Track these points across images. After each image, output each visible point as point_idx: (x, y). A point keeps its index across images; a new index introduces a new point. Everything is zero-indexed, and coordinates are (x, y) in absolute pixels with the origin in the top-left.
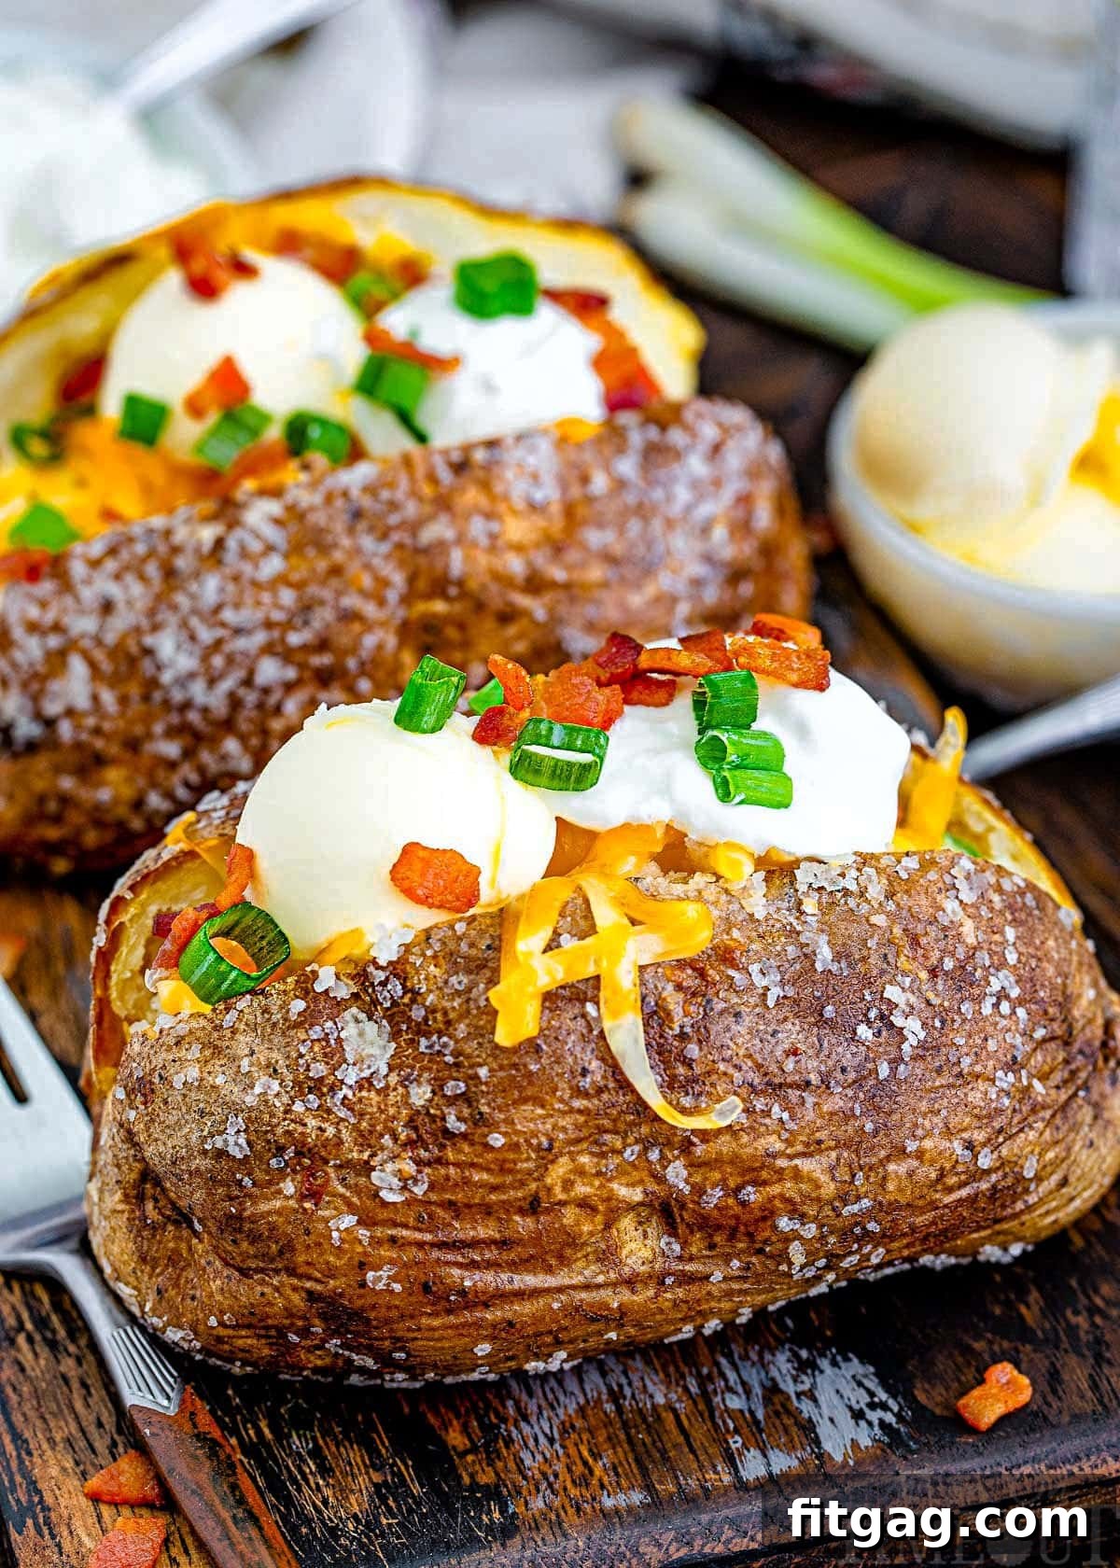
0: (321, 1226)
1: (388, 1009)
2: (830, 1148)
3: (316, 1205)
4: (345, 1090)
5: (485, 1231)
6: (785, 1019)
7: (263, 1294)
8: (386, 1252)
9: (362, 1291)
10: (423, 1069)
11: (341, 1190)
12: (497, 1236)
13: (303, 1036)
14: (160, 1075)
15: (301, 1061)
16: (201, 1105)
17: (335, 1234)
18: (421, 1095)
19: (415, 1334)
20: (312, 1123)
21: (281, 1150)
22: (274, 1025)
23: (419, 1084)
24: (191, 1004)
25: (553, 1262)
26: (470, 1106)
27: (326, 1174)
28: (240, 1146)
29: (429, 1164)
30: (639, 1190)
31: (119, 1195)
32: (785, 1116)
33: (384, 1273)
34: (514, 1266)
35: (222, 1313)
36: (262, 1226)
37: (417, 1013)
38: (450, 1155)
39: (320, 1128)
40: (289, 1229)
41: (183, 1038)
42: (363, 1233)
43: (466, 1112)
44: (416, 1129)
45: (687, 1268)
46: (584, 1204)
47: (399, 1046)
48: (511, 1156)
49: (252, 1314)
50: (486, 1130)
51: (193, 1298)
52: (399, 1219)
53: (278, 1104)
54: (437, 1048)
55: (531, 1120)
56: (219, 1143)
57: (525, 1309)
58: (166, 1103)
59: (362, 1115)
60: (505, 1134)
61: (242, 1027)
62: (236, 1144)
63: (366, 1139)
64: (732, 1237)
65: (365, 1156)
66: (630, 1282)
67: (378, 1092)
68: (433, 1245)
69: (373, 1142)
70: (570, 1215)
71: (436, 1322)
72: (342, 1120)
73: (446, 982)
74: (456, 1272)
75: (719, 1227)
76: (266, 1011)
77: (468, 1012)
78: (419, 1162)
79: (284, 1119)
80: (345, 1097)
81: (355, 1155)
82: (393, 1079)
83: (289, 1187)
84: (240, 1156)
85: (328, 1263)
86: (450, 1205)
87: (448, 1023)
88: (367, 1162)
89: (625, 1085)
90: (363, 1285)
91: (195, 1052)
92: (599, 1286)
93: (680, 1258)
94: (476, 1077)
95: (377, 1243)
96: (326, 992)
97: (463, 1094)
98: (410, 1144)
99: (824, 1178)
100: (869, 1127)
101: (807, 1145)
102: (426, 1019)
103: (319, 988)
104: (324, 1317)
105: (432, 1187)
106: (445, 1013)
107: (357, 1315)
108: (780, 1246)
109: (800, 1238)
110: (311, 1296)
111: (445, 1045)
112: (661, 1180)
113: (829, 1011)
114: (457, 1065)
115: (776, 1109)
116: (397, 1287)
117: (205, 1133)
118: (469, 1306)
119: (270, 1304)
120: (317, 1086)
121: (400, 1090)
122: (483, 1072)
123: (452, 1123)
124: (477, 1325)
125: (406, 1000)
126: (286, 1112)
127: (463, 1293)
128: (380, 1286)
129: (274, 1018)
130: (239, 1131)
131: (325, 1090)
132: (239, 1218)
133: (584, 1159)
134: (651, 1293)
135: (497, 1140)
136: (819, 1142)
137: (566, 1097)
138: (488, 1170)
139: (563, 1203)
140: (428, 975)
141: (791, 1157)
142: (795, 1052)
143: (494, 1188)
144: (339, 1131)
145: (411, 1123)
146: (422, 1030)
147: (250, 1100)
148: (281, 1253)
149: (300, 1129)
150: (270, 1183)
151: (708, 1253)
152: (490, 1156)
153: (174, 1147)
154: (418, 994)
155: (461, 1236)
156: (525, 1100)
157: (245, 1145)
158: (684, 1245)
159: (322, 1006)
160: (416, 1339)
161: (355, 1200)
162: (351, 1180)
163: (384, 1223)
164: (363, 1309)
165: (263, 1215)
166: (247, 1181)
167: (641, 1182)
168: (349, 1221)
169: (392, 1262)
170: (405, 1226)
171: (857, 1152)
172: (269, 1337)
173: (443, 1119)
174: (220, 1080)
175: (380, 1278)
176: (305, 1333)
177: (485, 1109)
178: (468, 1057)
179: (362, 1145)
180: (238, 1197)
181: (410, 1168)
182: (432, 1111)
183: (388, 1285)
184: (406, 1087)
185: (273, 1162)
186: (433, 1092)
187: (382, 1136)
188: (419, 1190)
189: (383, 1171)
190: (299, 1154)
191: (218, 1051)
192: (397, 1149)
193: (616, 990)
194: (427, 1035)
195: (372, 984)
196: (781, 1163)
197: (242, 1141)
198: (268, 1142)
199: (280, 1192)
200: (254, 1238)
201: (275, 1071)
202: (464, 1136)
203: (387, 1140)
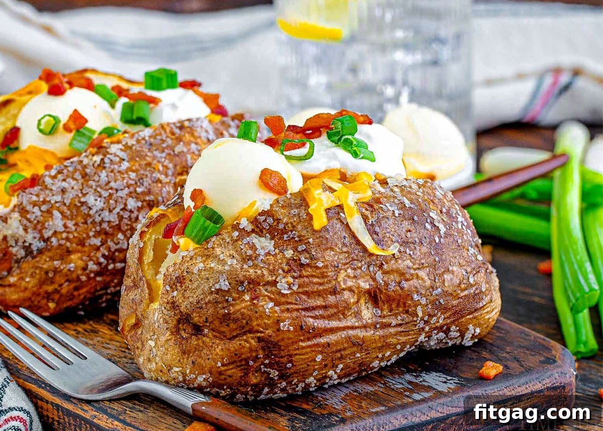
0: (261, 309)
1: (268, 229)
2: (426, 267)
3: (258, 301)
4: (261, 257)
5: (319, 302)
6: (403, 221)
7: (240, 344)
8: (286, 315)
9: (278, 333)
10: (288, 245)
11: (266, 293)
12: (324, 304)
13: (241, 243)
14: (187, 272)
15: (242, 251)
16: (207, 276)
17: (267, 310)
18: (289, 253)
19: (297, 352)
20: (251, 271)
21: (242, 283)
22: (228, 243)
23: (288, 251)
24: (192, 245)
25: (342, 317)
26: (308, 253)
27: (259, 289)
28: (227, 285)
29: (296, 278)
30: (368, 284)
31: (168, 333)
32: (411, 253)
33: (287, 323)
34: (329, 317)
35: (223, 359)
36: (238, 315)
37: (281, 226)
38: (304, 273)
39: (255, 272)
40: (249, 313)
41: (192, 257)
42: (277, 308)
43: (308, 256)
44: (290, 266)
45: (384, 321)
46: (350, 290)
47: (275, 241)
48: (325, 270)
49: (236, 354)
50: (316, 261)
51: (209, 359)
52: (289, 300)
53: (238, 267)
54: (291, 236)
55: (329, 256)
56: (217, 286)
57: (332, 338)
58: (191, 281)
59: (269, 264)
60: (323, 262)
61: (216, 246)
62: (224, 285)
63: (272, 272)
64: (398, 306)
65: (274, 278)
66: (365, 327)
67: (273, 256)
68: (302, 309)
69: (275, 273)
70: (347, 294)
71: (304, 344)
72: (263, 267)
73: (289, 213)
74: (311, 320)
75: (394, 300)
76: (223, 239)
77: (300, 221)
78: (294, 278)
79: (242, 271)
80: (262, 260)
81: (270, 278)
82: (277, 251)
83: (247, 297)
84: (227, 289)
85: (265, 323)
86: (306, 293)
87: (294, 227)
88: (275, 281)
89: (358, 242)
90: (279, 330)
91: (199, 259)
92: (356, 328)
93: (380, 316)
94: (309, 242)
95: (282, 311)
96: (243, 229)
97: (305, 249)
98: (289, 271)
99: (426, 278)
100: (437, 259)
101: (419, 265)
102: (285, 227)
103: (241, 227)
104: (263, 349)
105: (299, 286)
106: (292, 224)
107: (276, 345)
108: (414, 309)
109: (421, 304)
110: (260, 340)
111: (294, 234)
112: (374, 280)
113: (415, 218)
114: (300, 240)
115: (408, 250)
116: (292, 329)
117: (211, 285)
118: (315, 337)
119: (244, 347)
120: (250, 258)
121: (281, 254)
122: (311, 240)
123: (304, 260)
124: (318, 345)
125: (275, 224)
126: (241, 269)
127: (314, 329)
128: (286, 329)
129: (228, 240)
130: (224, 280)
131: (254, 258)
132: (229, 314)
133: (349, 271)
134: (372, 332)
135: (320, 264)
136: (423, 264)
137: (340, 247)
138: (318, 277)
139: (344, 290)
140: (281, 213)
141: (415, 269)
142: (410, 231)
143: (321, 284)
144: (263, 271)
145: (288, 264)
146: (284, 231)
147: (227, 268)
148: (247, 323)
149: (248, 274)
150: (239, 298)
151: (389, 314)
152: (318, 271)
153: (197, 297)
154: (280, 219)
155: (312, 305)
156: (327, 249)
157: (228, 284)
158: (382, 310)
159: (244, 233)
160: (296, 354)
161: (272, 296)
162: (269, 289)
163: (284, 304)
164: (279, 341)
165: (238, 311)
166: (230, 299)
167: (368, 281)
168: (271, 305)
169: (288, 318)
170: (291, 303)
171: (435, 269)
172: (242, 365)
173: (300, 260)
174: (212, 265)
175: (285, 325)
176: (256, 359)
177: (314, 253)
178: (304, 236)
179: (272, 275)
180: (226, 307)
181: (291, 280)
182: (295, 258)
183: (288, 328)
184: (283, 253)
185: (240, 289)
186: (294, 252)
187: (278, 270)
188: (295, 288)
189: (281, 282)
190: (249, 283)
191: (208, 256)
192: (285, 274)
193: (349, 207)
194: (286, 233)
195: (260, 223)
196: (412, 271)
197: (227, 283)
198: (237, 281)
199: (244, 300)
200: (236, 320)
201: (233, 256)
202: (308, 265)
203: (280, 271)
